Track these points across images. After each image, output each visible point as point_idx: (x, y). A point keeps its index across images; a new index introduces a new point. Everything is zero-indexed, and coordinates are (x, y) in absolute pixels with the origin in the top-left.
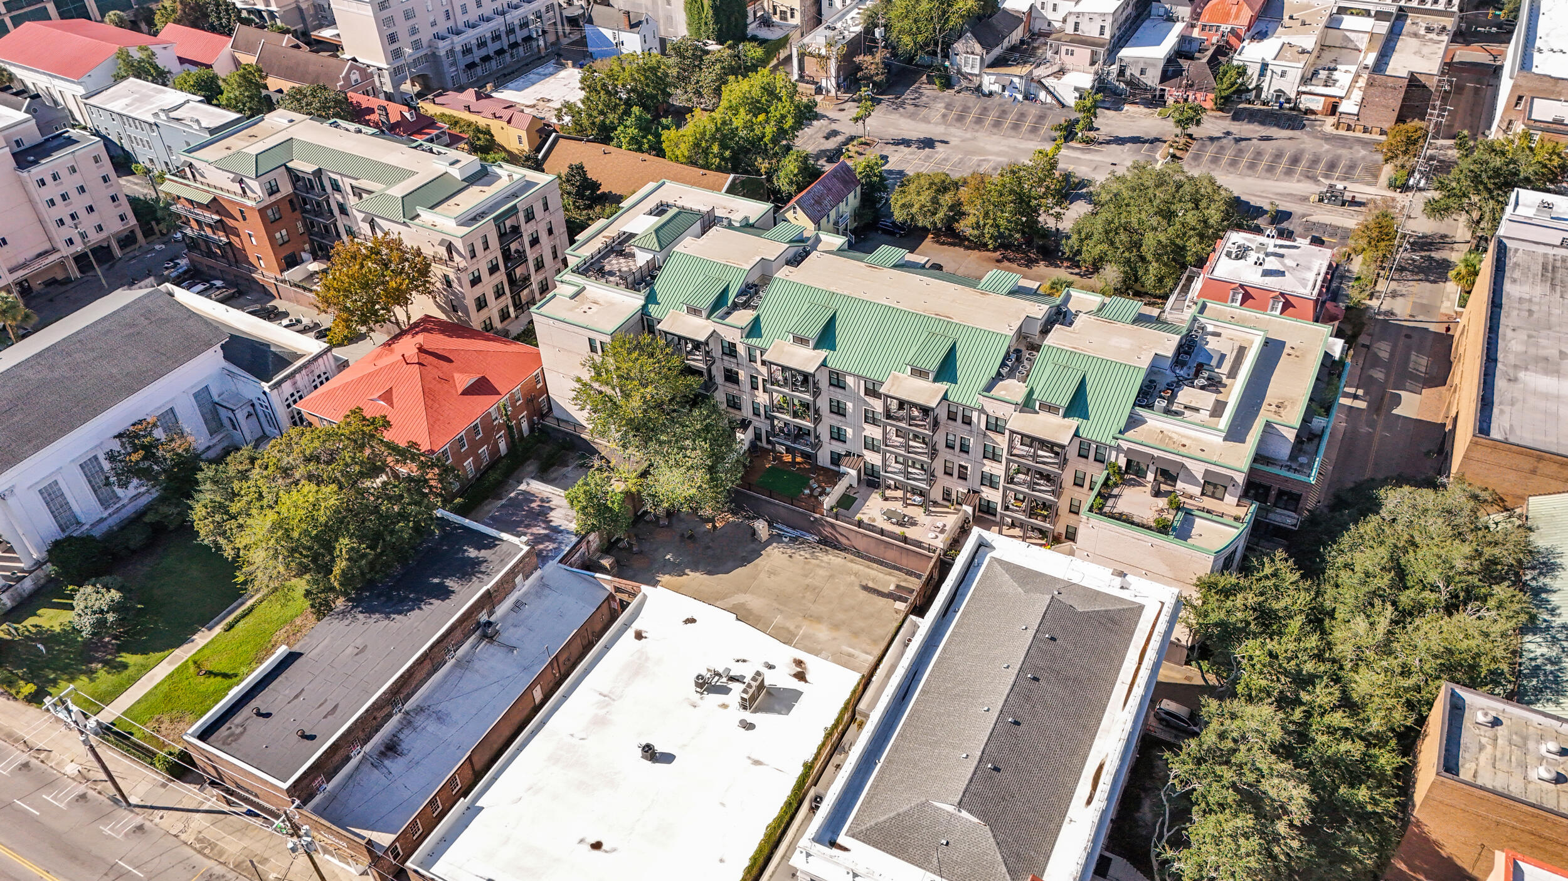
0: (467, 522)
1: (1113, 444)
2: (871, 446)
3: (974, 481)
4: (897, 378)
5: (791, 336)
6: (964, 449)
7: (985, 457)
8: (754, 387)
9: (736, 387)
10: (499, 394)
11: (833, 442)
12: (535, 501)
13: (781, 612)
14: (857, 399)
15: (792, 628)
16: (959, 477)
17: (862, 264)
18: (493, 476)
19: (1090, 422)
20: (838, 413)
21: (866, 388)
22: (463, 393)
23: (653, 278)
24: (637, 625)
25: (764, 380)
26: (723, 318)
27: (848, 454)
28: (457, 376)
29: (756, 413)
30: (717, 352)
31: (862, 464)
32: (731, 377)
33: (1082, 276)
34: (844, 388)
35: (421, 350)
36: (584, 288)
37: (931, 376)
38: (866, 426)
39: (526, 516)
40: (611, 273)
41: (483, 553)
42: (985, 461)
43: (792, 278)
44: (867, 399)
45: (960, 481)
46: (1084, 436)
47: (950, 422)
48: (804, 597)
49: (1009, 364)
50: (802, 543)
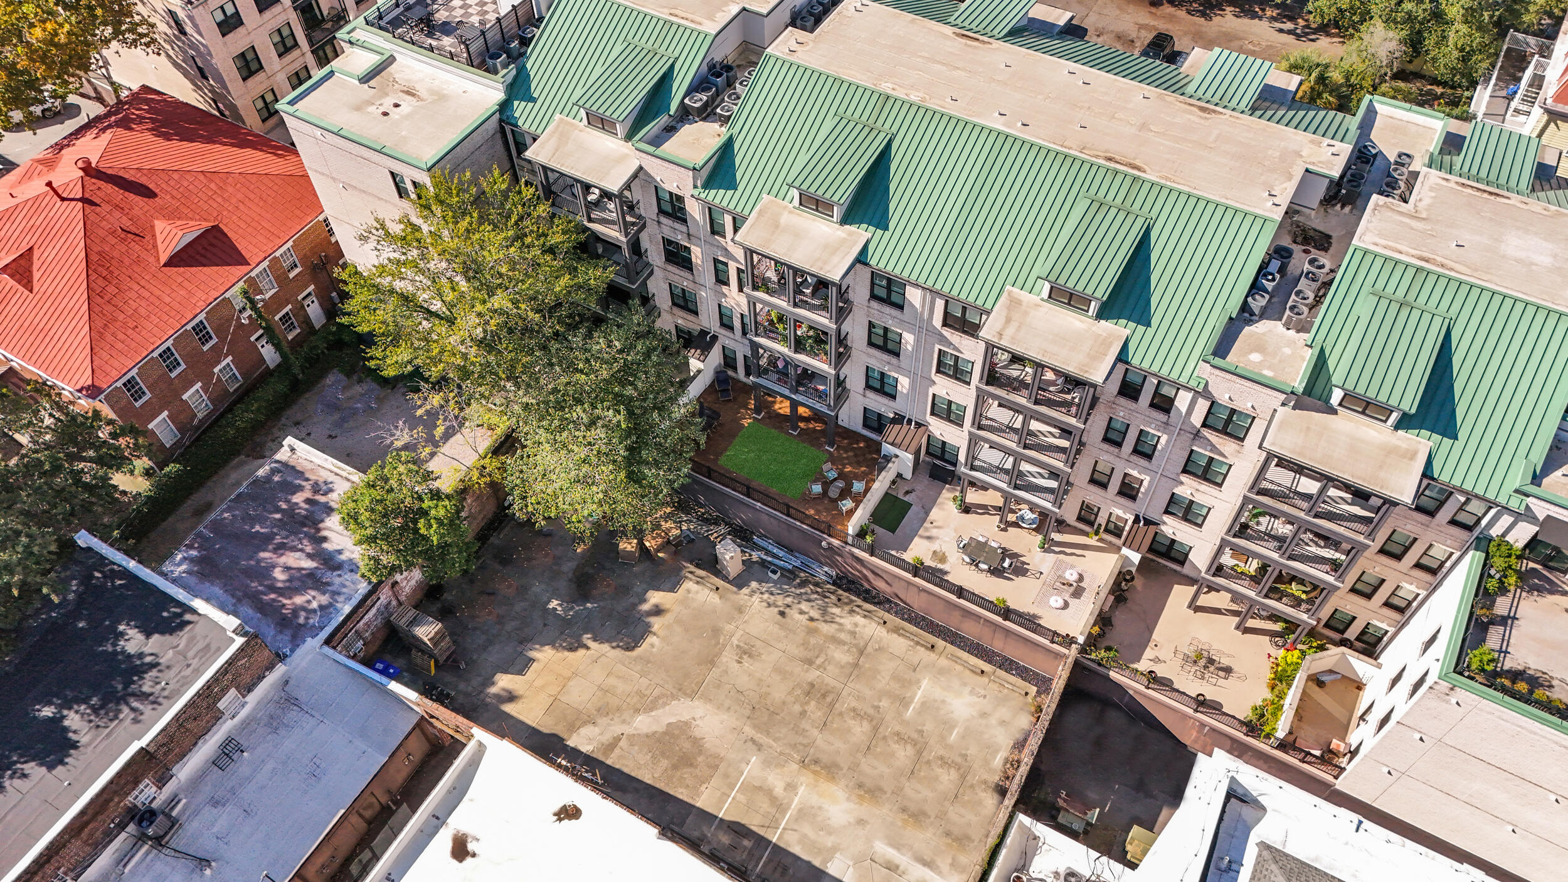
0: (132, 565)
1: (1514, 504)
2: (948, 412)
3: (1151, 503)
4: (1019, 302)
5: (795, 193)
6: (1144, 451)
7: (1185, 471)
8: (721, 279)
9: (685, 274)
10: (242, 261)
11: (871, 394)
12: (300, 488)
13: (759, 747)
14: (923, 329)
15: (779, 790)
16: (1121, 493)
17: (948, 30)
18: (245, 417)
19: (1459, 444)
20: (884, 348)
21: (946, 314)
22: (170, 263)
23: (525, 42)
24: (459, 821)
25: (739, 271)
26: (657, 141)
27: (899, 419)
28: (160, 226)
29: (726, 323)
30: (648, 208)
31: (924, 441)
32: (677, 256)
33: (1298, 37)
34: (901, 307)
35: (89, 170)
36: (391, 60)
37: (1094, 307)
38: (939, 379)
39: (281, 524)
40: (447, 28)
41: (155, 644)
42: (1184, 478)
43: (803, 57)
44: (947, 333)
45: (1122, 500)
46: (1445, 478)
47: (1122, 401)
48: (803, 713)
49: (1269, 286)
50: (803, 584)
